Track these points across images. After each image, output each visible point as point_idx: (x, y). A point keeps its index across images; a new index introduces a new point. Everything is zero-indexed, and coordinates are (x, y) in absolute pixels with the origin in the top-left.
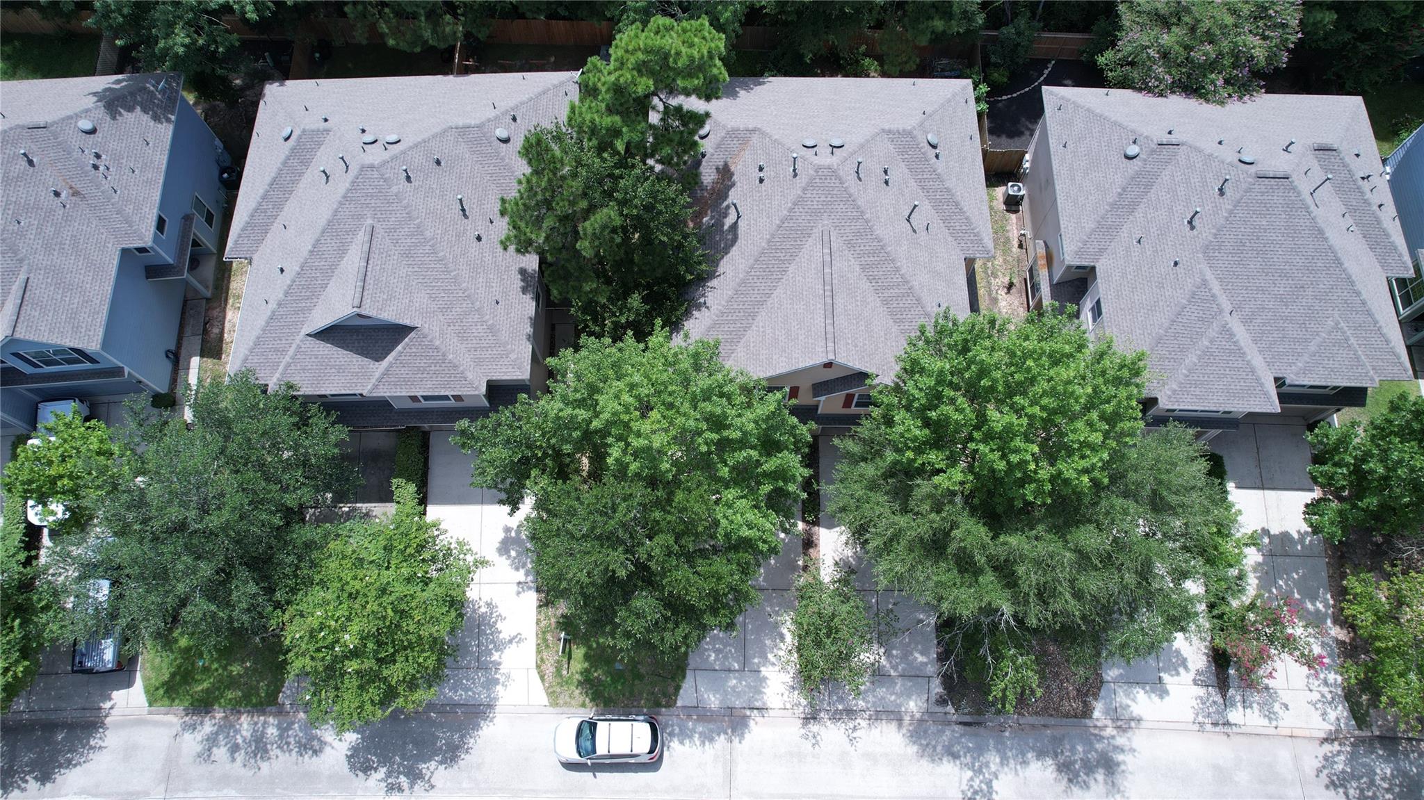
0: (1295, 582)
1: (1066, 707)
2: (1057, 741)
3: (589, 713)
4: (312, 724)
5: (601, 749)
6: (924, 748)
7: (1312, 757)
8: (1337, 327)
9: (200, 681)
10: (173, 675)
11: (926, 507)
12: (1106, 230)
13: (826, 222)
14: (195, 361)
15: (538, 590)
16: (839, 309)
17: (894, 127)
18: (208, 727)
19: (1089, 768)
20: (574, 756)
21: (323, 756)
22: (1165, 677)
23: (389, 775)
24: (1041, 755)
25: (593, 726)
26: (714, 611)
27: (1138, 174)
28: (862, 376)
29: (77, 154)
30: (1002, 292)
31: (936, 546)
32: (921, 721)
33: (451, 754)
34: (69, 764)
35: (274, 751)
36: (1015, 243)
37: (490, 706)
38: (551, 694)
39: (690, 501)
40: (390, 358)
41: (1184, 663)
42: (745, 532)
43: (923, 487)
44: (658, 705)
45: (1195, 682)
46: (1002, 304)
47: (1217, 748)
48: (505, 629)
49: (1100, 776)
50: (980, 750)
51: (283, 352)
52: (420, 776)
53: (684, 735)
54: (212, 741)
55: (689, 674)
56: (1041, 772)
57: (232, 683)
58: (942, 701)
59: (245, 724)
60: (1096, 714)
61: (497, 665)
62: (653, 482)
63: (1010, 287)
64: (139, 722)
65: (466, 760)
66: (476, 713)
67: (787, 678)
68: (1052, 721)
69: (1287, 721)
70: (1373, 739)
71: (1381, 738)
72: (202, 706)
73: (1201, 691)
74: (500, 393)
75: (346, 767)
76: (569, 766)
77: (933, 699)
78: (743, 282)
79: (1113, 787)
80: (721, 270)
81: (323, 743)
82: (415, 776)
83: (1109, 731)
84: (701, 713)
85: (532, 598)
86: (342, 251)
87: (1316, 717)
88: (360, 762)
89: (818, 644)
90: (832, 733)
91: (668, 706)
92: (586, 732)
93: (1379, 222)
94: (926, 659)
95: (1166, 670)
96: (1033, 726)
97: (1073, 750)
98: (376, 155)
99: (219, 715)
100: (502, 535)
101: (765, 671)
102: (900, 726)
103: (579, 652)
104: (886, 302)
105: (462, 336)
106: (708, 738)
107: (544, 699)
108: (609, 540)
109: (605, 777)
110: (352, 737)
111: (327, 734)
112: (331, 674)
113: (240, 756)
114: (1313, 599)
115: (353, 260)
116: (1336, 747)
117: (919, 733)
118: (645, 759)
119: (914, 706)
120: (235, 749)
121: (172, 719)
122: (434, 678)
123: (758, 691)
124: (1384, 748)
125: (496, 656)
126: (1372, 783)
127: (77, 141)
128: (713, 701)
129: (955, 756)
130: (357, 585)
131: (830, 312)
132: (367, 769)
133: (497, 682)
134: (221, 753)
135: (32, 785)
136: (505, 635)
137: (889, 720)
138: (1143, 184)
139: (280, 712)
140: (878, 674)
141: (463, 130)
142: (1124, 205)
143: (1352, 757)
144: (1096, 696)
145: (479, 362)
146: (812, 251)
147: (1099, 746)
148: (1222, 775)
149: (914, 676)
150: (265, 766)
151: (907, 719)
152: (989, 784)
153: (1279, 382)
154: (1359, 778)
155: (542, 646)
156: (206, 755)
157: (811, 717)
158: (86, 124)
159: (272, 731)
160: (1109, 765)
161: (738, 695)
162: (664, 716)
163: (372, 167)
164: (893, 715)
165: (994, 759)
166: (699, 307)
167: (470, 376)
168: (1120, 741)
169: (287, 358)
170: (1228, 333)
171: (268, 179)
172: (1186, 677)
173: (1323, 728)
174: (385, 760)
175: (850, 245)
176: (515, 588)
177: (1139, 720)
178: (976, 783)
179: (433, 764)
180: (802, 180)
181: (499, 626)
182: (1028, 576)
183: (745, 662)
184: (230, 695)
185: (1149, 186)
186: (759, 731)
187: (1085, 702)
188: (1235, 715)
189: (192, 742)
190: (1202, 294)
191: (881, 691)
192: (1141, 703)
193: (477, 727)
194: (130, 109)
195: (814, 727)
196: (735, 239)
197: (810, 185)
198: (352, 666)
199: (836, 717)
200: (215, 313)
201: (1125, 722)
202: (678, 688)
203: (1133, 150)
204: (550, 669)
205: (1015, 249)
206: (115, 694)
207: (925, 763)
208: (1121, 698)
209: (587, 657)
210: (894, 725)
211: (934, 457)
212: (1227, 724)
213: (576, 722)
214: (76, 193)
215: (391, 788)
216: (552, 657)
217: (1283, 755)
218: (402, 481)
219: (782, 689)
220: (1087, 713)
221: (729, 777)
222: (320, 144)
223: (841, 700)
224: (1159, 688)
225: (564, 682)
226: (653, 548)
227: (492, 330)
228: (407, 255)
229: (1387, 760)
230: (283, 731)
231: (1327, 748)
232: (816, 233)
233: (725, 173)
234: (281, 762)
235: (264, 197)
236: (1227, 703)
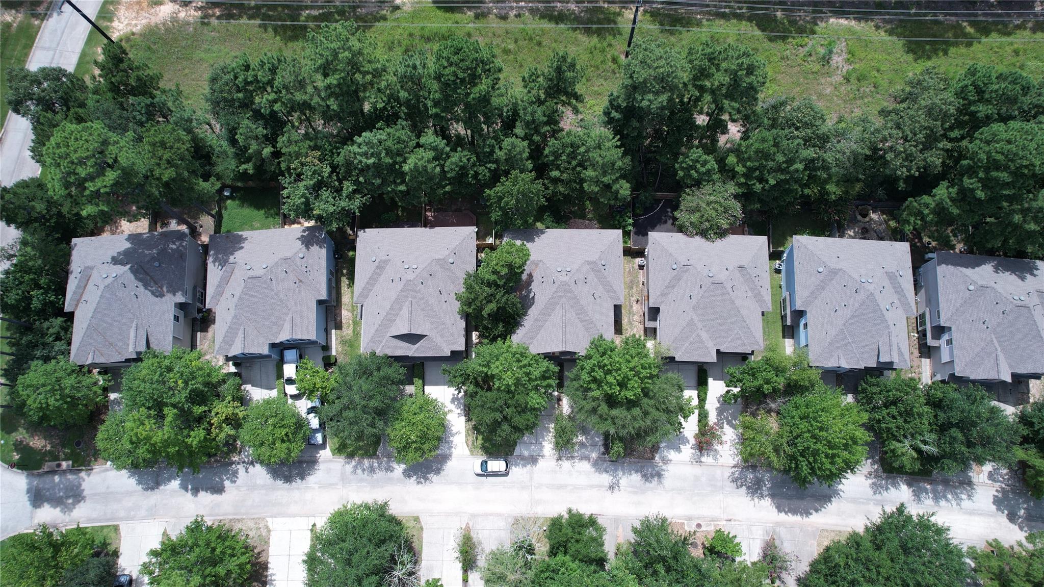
0: (730, 414)
1: (646, 456)
2: (642, 467)
3: (484, 458)
4: (388, 462)
5: (489, 470)
6: (597, 469)
7: (728, 472)
8: (737, 333)
9: (349, 448)
10: (340, 446)
11: (590, 400)
12: (664, 295)
13: (564, 300)
14: (333, 331)
15: (465, 416)
16: (568, 331)
17: (589, 259)
18: (353, 463)
19: (652, 476)
20: (480, 472)
21: (394, 473)
22: (681, 446)
23: (417, 478)
24: (636, 472)
25: (486, 462)
26: (527, 429)
27: (676, 276)
28: (575, 353)
29: (300, 267)
30: (635, 303)
31: (594, 410)
32: (596, 460)
33: (438, 471)
34: (309, 474)
35: (377, 471)
36: (641, 283)
37: (450, 455)
38: (471, 451)
39: (520, 398)
40: (418, 344)
41: (688, 441)
42: (537, 406)
43: (590, 394)
44: (508, 455)
45: (691, 448)
46: (634, 308)
47: (697, 470)
48: (454, 429)
49: (656, 479)
50: (616, 470)
51: (381, 342)
52: (428, 479)
53: (516, 465)
54: (355, 467)
55: (518, 444)
56: (636, 478)
57: (360, 448)
58: (604, 454)
59: (366, 462)
60: (656, 458)
61: (452, 441)
62: (509, 392)
63: (637, 301)
64: (330, 461)
65: (443, 473)
66: (445, 458)
67: (552, 446)
68: (641, 461)
69: (721, 461)
70: (749, 466)
71: (752, 466)
72: (351, 456)
73: (693, 451)
74: (456, 356)
75: (402, 476)
76: (478, 475)
77: (601, 452)
78: (536, 319)
79: (660, 482)
80: (529, 313)
81: (394, 468)
82: (426, 479)
83: (661, 464)
84: (522, 457)
85: (463, 419)
86: (401, 308)
87: (731, 459)
88: (407, 474)
89: (560, 437)
90: (566, 464)
91: (511, 455)
92: (484, 464)
93: (760, 292)
94: (599, 440)
95: (682, 444)
96: (635, 462)
97: (648, 470)
98: (410, 276)
99: (357, 459)
100: (451, 397)
101: (544, 443)
102: (589, 462)
103: (480, 437)
104: (584, 326)
105: (442, 337)
106: (524, 466)
107: (468, 453)
108: (496, 410)
109: (489, 478)
110: (403, 466)
111: (395, 465)
112: (405, 448)
113: (366, 473)
114: (735, 420)
115: (405, 312)
116: (736, 469)
117: (596, 464)
118: (504, 473)
119: (594, 455)
120: (364, 470)
121: (340, 460)
122: (436, 447)
123: (541, 450)
124: (752, 469)
125: (451, 439)
126: (746, 480)
127: (299, 262)
128: (526, 453)
129: (607, 472)
130: (414, 421)
131: (565, 333)
132: (409, 476)
133: (452, 447)
134: (359, 471)
135: (299, 481)
136: (454, 431)
137: (586, 460)
138: (678, 278)
139: (378, 458)
140: (582, 445)
141: (438, 260)
142: (671, 286)
143: (741, 472)
144: (657, 453)
145: (448, 345)
146: (559, 311)
147: (656, 469)
148: (697, 478)
149: (594, 445)
150: (375, 475)
151: (592, 460)
152: (618, 481)
153: (718, 351)
154: (741, 479)
155: (467, 435)
156: (354, 471)
157: (559, 459)
158: (301, 255)
159: (376, 465)
160: (659, 475)
161: (535, 451)
162: (510, 458)
163: (410, 281)
164: (587, 458)
165: (620, 473)
166: (521, 325)
167: (445, 350)
168: (664, 467)
169: (383, 344)
170: (699, 336)
171: (368, 276)
172: (688, 446)
173: (732, 462)
174: (415, 474)
175: (572, 307)
176: (457, 415)
177: (671, 461)
178: (614, 481)
179: (432, 475)
180: (556, 285)
181: (452, 428)
182: (619, 423)
183: (537, 440)
184: (360, 452)
185: (679, 280)
186: (541, 463)
187: (653, 455)
188: (704, 459)
189: (349, 468)
190: (691, 324)
191: (583, 450)
192: (672, 455)
193: (446, 462)
194: (312, 245)
195: (560, 462)
196: (533, 303)
197: (559, 287)
198: (414, 446)
199: (568, 459)
200: (338, 311)
201: (666, 461)
202: (514, 449)
203: (675, 267)
204: (470, 443)
205: (641, 285)
206: (320, 452)
207: (597, 474)
208: (665, 453)
209: (483, 439)
210: (587, 462)
211: (593, 386)
212: (701, 462)
213: (481, 461)
214: (301, 281)
215: (418, 483)
216: (470, 439)
217: (718, 472)
218: (417, 379)
219: (550, 449)
220: (653, 458)
221: (532, 479)
222: (387, 265)
223: (569, 453)
224: (678, 450)
225: (475, 447)
226: (509, 411)
227: (452, 335)
228: (423, 310)
229: (752, 473)
230: (380, 464)
231: (733, 469)
232: (561, 303)
233: (530, 276)
234: (380, 474)
235: (367, 283)
236: (702, 455)
